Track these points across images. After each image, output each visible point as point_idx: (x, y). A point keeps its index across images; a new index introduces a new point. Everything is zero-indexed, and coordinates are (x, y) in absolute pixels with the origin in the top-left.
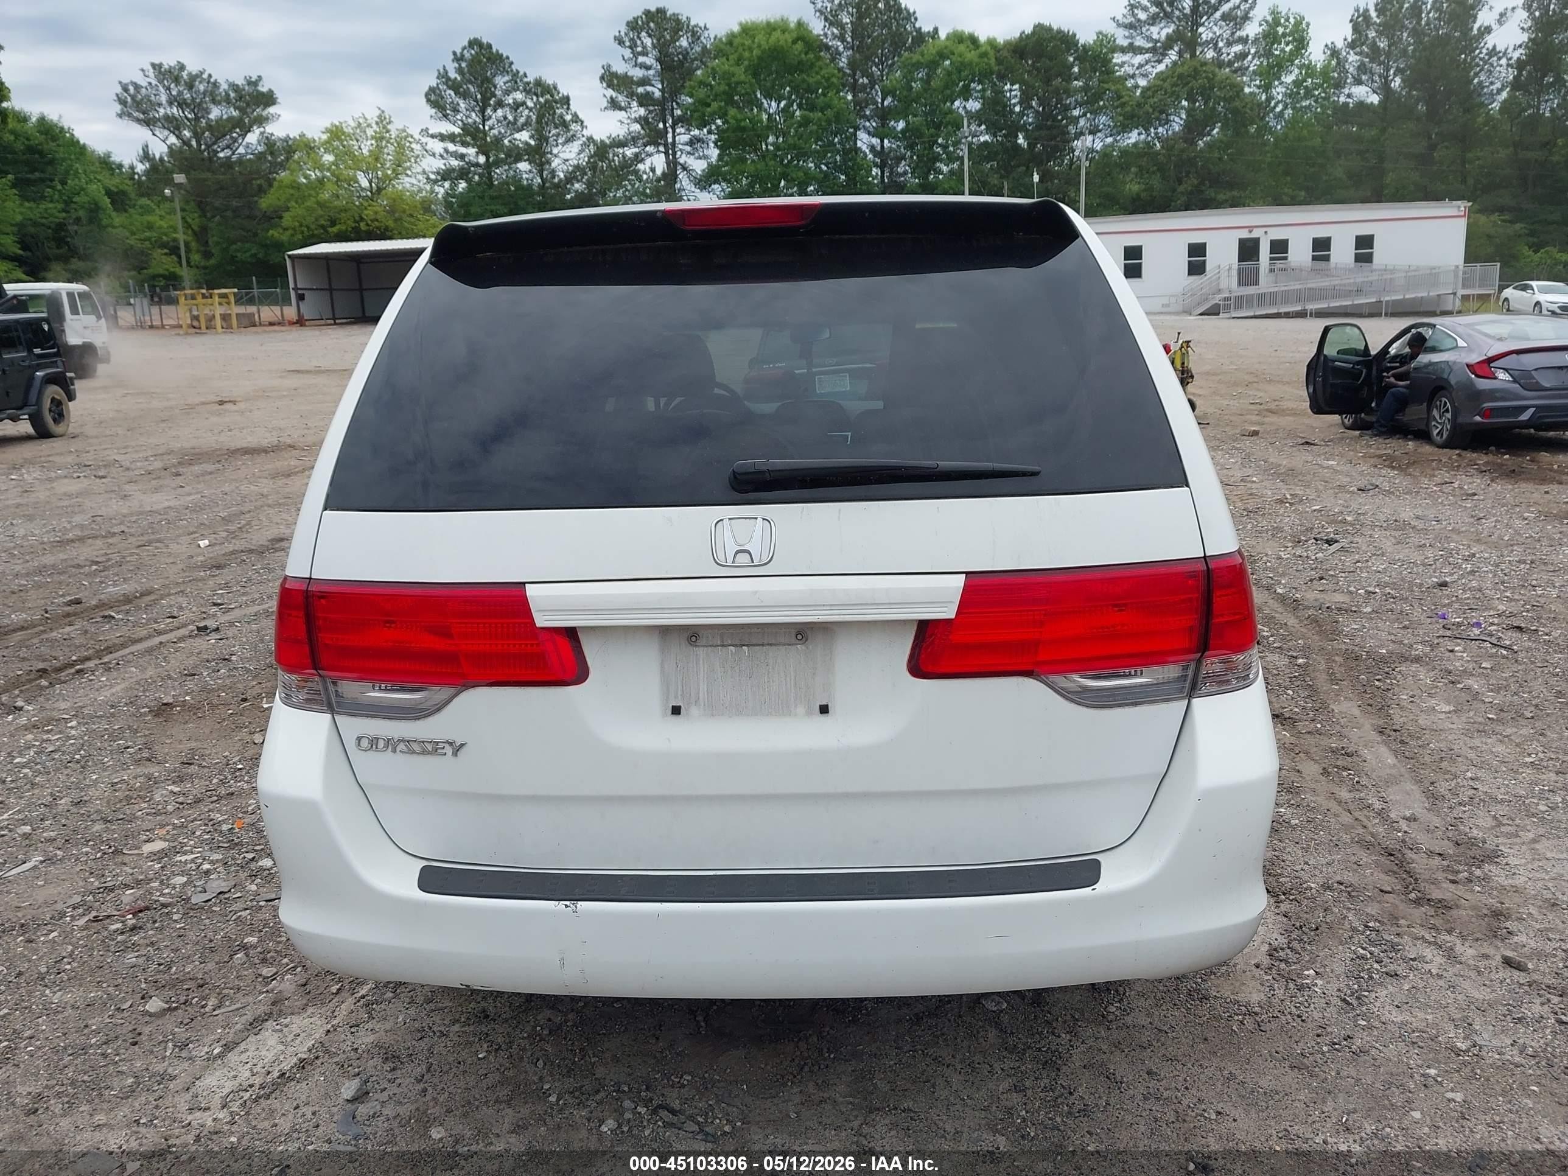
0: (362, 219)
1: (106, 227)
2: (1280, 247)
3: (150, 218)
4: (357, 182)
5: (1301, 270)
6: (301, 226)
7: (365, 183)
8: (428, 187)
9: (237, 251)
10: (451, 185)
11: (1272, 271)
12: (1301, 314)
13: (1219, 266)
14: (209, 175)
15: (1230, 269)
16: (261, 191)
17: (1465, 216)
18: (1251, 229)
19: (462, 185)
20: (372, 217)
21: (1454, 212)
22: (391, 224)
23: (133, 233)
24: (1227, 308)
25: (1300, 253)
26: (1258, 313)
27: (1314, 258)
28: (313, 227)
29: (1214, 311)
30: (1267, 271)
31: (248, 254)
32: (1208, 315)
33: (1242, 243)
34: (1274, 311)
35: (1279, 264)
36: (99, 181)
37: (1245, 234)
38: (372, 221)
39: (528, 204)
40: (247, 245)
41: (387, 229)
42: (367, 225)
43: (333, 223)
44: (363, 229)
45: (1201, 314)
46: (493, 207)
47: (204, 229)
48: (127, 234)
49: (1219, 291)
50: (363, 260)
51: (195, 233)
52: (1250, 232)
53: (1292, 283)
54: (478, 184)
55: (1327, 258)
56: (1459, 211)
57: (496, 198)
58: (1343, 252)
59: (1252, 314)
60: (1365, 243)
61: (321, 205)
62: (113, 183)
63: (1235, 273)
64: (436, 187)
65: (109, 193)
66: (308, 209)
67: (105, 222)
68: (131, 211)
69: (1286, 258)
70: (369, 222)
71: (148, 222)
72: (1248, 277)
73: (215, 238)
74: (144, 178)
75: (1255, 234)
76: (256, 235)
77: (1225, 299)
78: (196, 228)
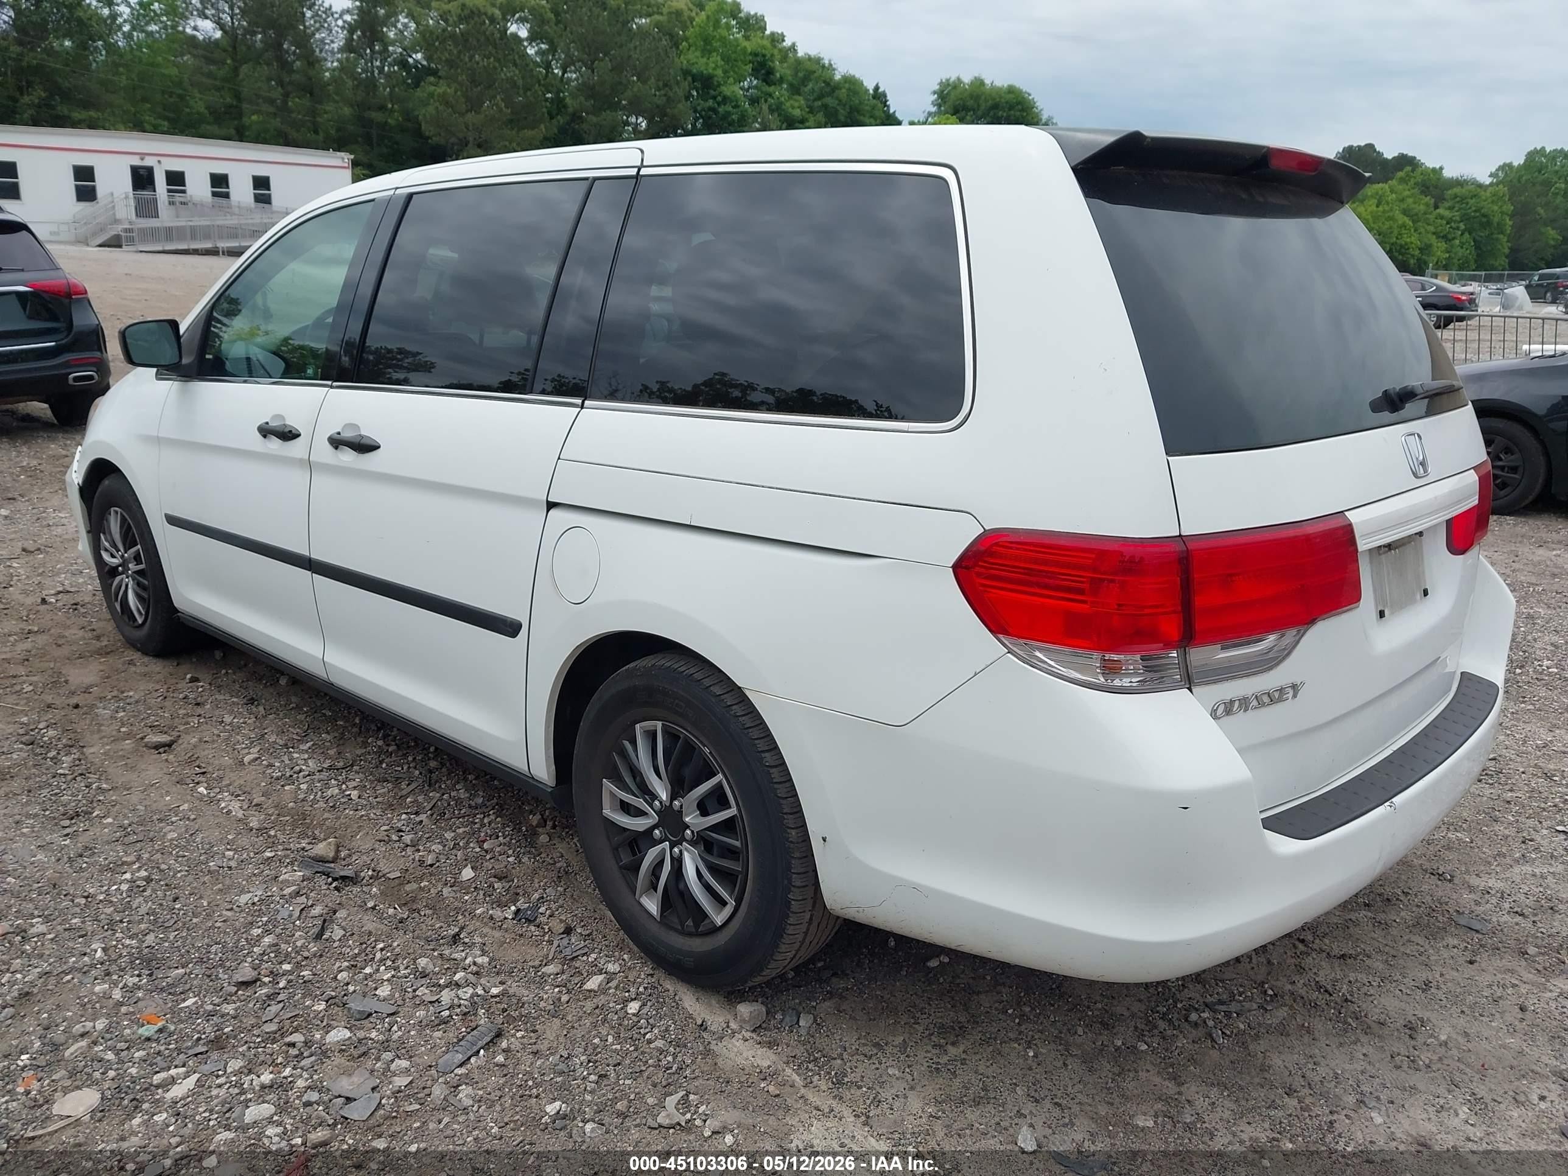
2: (176, 179)
5: (202, 205)
11: (171, 203)
12: (213, 252)
13: (112, 194)
15: (127, 197)
17: (348, 168)
18: (142, 156)
21: (339, 163)
24: (131, 241)
25: (198, 187)
26: (167, 248)
27: (214, 194)
29: (114, 243)
30: (167, 203)
32: (109, 246)
33: (135, 171)
34: (185, 247)
35: (178, 197)
37: (136, 161)
45: (100, 246)
49: (117, 221)
52: (142, 159)
53: (196, 218)
55: (227, 196)
56: (343, 162)
58: (241, 191)
59: (160, 249)
60: (261, 183)
63: (132, 203)
69: (184, 192)
72: (146, 209)
75: (149, 162)
77: (126, 230)
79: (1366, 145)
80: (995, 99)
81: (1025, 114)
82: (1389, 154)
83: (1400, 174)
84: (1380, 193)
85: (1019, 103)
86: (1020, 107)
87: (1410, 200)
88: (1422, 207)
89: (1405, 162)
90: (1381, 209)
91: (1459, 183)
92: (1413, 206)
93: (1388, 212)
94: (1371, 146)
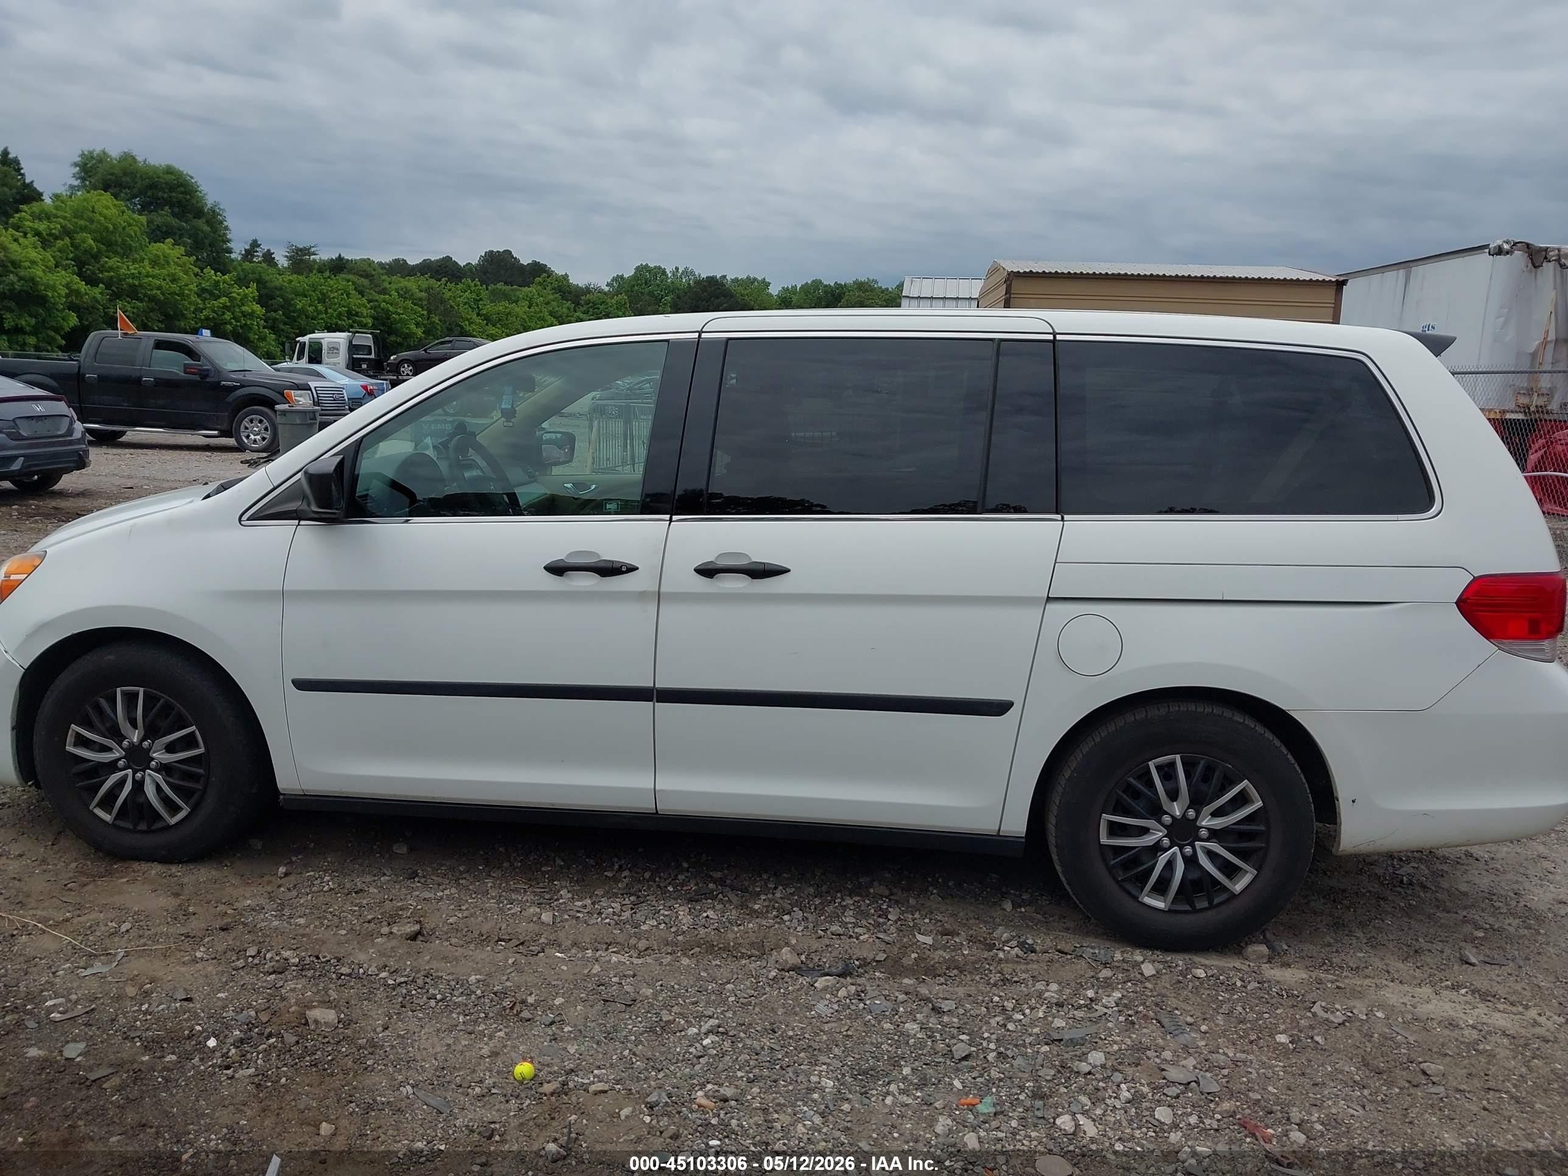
79: (505, 251)
80: (153, 178)
81: (188, 197)
82: (525, 261)
83: (538, 279)
84: (530, 295)
85: (181, 185)
86: (182, 189)
87: (554, 304)
88: (565, 310)
89: (538, 270)
90: (532, 309)
91: (587, 290)
92: (557, 309)
93: (538, 313)
94: (508, 252)
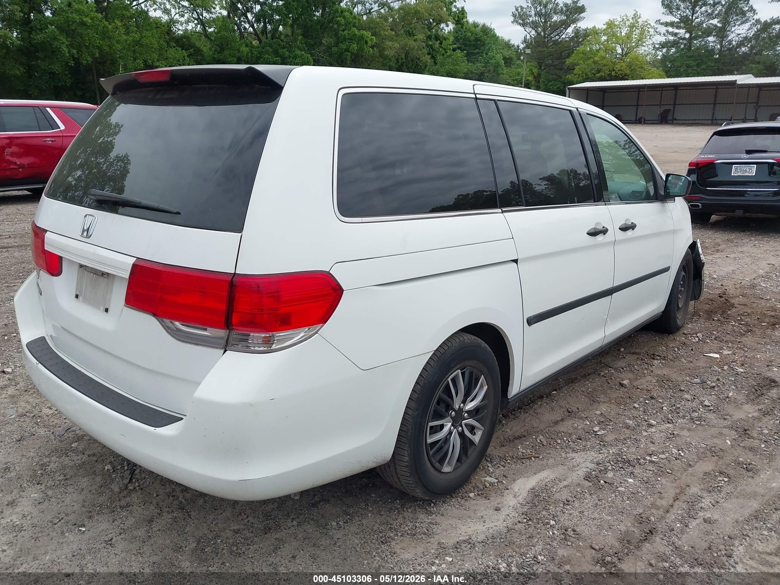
0: (614, 70)
1: (500, 74)
3: (519, 70)
4: (616, 50)
6: (583, 73)
7: (619, 51)
8: (654, 52)
9: (551, 85)
10: (667, 50)
14: (545, 49)
16: (569, 56)
19: (673, 50)
20: (619, 69)
22: (628, 72)
23: (511, 77)
28: (589, 74)
31: (555, 87)
36: (501, 53)
38: (619, 71)
39: (709, 60)
40: (556, 83)
41: (625, 75)
42: (616, 73)
43: (599, 71)
44: (613, 75)
46: (687, 62)
47: (539, 75)
48: (509, 77)
50: (607, 91)
51: (534, 77)
54: (683, 49)
57: (691, 57)
61: (595, 62)
62: (507, 53)
64: (658, 52)
65: (504, 59)
66: (588, 65)
67: (500, 72)
68: (513, 66)
70: (617, 72)
71: (518, 72)
73: (542, 80)
74: (522, 51)
76: (561, 78)
78: (536, 75)
